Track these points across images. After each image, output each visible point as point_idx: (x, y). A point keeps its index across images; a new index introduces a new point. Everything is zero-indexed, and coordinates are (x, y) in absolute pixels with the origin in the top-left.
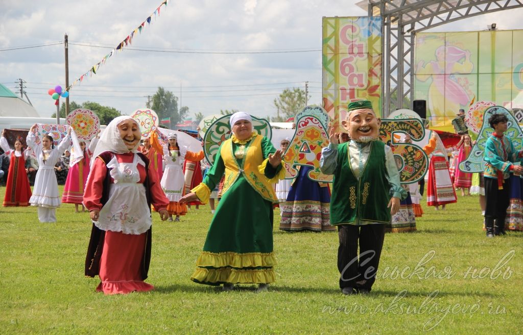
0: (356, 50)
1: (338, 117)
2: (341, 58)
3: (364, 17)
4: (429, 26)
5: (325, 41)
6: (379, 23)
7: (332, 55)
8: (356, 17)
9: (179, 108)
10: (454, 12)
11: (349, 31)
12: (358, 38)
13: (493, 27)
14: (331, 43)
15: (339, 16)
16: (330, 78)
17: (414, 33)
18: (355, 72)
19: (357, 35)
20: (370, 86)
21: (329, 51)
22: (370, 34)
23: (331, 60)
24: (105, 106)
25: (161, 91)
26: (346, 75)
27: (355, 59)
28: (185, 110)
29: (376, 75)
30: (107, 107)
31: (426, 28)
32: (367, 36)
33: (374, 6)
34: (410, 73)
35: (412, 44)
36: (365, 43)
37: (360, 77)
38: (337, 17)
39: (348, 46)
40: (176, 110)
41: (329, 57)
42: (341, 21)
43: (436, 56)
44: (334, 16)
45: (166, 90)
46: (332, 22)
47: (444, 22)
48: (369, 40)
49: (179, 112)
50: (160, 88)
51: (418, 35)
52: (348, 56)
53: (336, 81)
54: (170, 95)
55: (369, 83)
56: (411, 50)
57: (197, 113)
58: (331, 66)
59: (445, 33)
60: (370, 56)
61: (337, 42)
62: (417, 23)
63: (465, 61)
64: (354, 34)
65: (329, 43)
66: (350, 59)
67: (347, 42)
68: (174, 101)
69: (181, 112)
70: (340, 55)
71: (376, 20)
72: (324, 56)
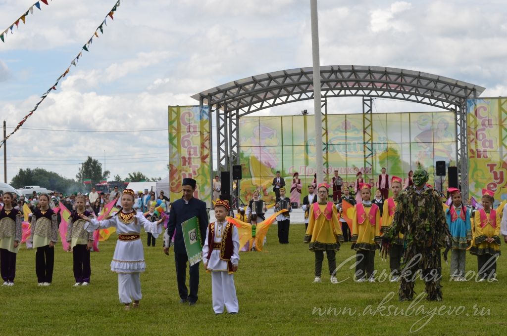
0: (192, 130)
1: (181, 178)
2: (182, 135)
3: (197, 106)
4: (249, 112)
5: (170, 123)
6: (207, 110)
7: (176, 133)
8: (191, 106)
9: (103, 171)
10: (265, 102)
11: (187, 116)
12: (193, 121)
13: (305, 113)
14: (175, 124)
15: (180, 105)
16: (175, 150)
17: (238, 117)
18: (192, 145)
19: (192, 119)
20: (202, 155)
21: (174, 131)
22: (201, 118)
23: (175, 137)
24: (49, 172)
25: (90, 159)
26: (186, 147)
27: (191, 136)
28: (107, 173)
29: (206, 148)
30: (51, 172)
31: (246, 113)
32: (199, 119)
33: (204, 98)
34: (236, 146)
35: (237, 125)
36: (198, 125)
37: (195, 148)
38: (178, 107)
39: (186, 127)
40: (100, 173)
41: (174, 134)
42: (181, 108)
43: (254, 134)
44: (176, 105)
45: (93, 158)
46: (175, 109)
47: (258, 110)
48: (200, 122)
49: (102, 175)
50: (89, 157)
51: (241, 118)
52: (187, 134)
53: (179, 151)
54: (95, 162)
55: (202, 153)
56: (237, 129)
57: (116, 175)
58: (175, 142)
59: (259, 117)
60: (202, 134)
61: (179, 124)
62: (240, 110)
63: (273, 137)
64: (190, 118)
65: (173, 125)
66: (188, 136)
67: (186, 124)
68: (99, 167)
69: (105, 175)
70: (181, 133)
71: (206, 108)
72: (170, 134)
